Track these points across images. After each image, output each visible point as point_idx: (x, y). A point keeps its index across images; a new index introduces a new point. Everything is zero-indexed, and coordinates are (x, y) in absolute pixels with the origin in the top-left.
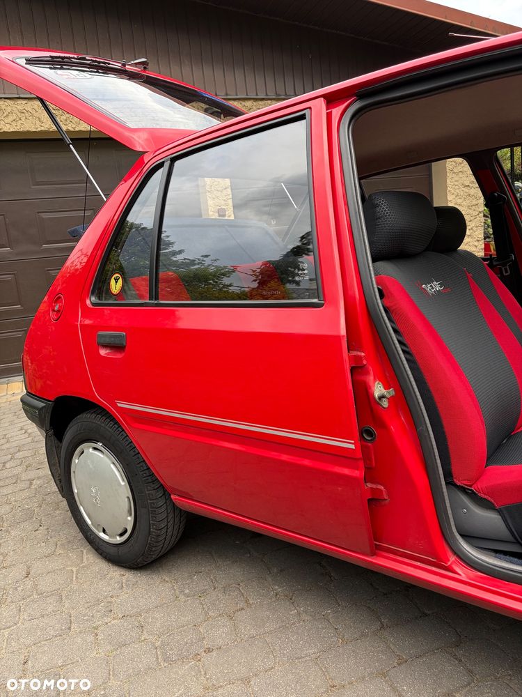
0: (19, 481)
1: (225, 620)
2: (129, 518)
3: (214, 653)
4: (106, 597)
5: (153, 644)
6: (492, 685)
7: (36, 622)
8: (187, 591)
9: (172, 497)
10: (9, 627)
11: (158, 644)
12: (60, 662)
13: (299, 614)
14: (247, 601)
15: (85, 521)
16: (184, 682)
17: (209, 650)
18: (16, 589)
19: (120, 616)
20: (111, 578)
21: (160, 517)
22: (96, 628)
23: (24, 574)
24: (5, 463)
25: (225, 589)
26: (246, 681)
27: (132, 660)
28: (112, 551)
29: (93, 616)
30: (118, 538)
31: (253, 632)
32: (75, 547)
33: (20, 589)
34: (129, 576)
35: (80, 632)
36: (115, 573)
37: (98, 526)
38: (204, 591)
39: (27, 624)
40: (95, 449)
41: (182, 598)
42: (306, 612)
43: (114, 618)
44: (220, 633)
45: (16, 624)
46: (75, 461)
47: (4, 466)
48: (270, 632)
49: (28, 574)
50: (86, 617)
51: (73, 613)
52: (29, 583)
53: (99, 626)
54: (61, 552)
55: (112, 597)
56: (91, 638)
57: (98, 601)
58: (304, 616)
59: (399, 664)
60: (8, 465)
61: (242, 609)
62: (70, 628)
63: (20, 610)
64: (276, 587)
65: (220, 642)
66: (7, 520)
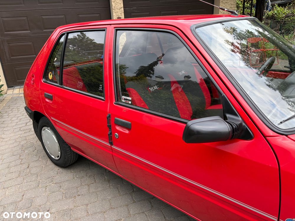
0: (31, 131)
1: (87, 186)
2: (59, 153)
3: (80, 196)
4: (52, 177)
5: (63, 192)
6: (156, 211)
7: (28, 183)
8: (77, 176)
9: (71, 148)
10: (20, 184)
11: (64, 192)
12: (33, 196)
13: (110, 186)
14: (95, 181)
15: (47, 151)
16: (69, 204)
17: (79, 195)
18: (24, 172)
19: (55, 183)
20: (55, 170)
21: (68, 154)
22: (46, 186)
23: (27, 167)
24: (27, 123)
25: (90, 177)
26: (87, 205)
27: (55, 197)
28: (56, 161)
29: (46, 182)
30: (57, 158)
31: (94, 191)
32: (45, 158)
33: (25, 172)
34: (61, 170)
35: (41, 187)
36: (57, 169)
37: (51, 153)
38: (83, 177)
39: (26, 184)
40: (48, 129)
41: (76, 178)
42: (112, 185)
43: (53, 184)
44: (84, 190)
45: (22, 183)
46: (43, 132)
47: (26, 124)
48: (99, 191)
49: (28, 167)
50: (44, 183)
51: (40, 181)
52: (28, 170)
53: (47, 186)
54: (40, 160)
55: (54, 176)
56: (44, 189)
57: (49, 178)
58: (111, 187)
59: (133, 203)
60: (28, 124)
61: (93, 183)
62: (38, 186)
63: (24, 179)
64: (106, 177)
65: (83, 193)
66: (24, 146)
